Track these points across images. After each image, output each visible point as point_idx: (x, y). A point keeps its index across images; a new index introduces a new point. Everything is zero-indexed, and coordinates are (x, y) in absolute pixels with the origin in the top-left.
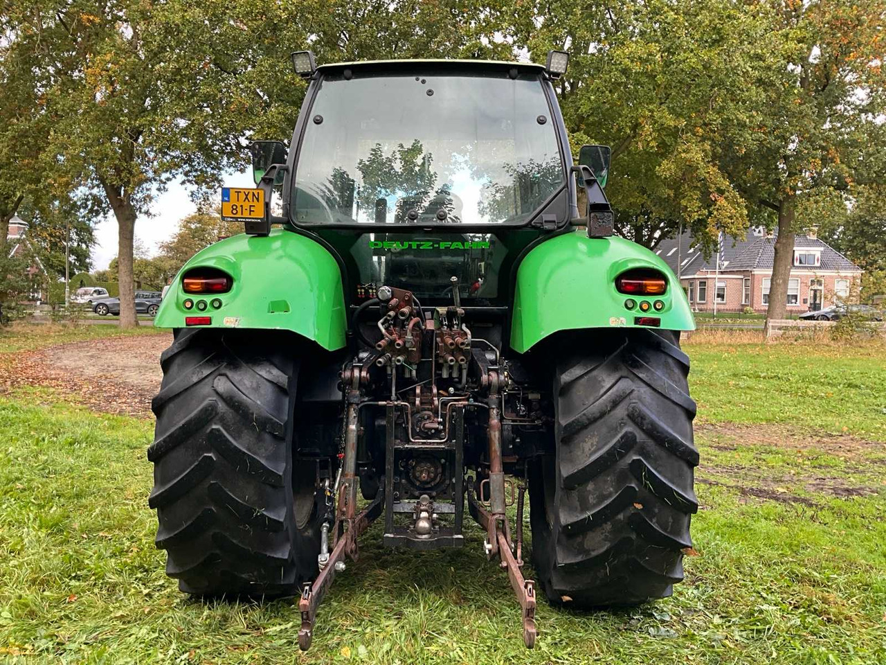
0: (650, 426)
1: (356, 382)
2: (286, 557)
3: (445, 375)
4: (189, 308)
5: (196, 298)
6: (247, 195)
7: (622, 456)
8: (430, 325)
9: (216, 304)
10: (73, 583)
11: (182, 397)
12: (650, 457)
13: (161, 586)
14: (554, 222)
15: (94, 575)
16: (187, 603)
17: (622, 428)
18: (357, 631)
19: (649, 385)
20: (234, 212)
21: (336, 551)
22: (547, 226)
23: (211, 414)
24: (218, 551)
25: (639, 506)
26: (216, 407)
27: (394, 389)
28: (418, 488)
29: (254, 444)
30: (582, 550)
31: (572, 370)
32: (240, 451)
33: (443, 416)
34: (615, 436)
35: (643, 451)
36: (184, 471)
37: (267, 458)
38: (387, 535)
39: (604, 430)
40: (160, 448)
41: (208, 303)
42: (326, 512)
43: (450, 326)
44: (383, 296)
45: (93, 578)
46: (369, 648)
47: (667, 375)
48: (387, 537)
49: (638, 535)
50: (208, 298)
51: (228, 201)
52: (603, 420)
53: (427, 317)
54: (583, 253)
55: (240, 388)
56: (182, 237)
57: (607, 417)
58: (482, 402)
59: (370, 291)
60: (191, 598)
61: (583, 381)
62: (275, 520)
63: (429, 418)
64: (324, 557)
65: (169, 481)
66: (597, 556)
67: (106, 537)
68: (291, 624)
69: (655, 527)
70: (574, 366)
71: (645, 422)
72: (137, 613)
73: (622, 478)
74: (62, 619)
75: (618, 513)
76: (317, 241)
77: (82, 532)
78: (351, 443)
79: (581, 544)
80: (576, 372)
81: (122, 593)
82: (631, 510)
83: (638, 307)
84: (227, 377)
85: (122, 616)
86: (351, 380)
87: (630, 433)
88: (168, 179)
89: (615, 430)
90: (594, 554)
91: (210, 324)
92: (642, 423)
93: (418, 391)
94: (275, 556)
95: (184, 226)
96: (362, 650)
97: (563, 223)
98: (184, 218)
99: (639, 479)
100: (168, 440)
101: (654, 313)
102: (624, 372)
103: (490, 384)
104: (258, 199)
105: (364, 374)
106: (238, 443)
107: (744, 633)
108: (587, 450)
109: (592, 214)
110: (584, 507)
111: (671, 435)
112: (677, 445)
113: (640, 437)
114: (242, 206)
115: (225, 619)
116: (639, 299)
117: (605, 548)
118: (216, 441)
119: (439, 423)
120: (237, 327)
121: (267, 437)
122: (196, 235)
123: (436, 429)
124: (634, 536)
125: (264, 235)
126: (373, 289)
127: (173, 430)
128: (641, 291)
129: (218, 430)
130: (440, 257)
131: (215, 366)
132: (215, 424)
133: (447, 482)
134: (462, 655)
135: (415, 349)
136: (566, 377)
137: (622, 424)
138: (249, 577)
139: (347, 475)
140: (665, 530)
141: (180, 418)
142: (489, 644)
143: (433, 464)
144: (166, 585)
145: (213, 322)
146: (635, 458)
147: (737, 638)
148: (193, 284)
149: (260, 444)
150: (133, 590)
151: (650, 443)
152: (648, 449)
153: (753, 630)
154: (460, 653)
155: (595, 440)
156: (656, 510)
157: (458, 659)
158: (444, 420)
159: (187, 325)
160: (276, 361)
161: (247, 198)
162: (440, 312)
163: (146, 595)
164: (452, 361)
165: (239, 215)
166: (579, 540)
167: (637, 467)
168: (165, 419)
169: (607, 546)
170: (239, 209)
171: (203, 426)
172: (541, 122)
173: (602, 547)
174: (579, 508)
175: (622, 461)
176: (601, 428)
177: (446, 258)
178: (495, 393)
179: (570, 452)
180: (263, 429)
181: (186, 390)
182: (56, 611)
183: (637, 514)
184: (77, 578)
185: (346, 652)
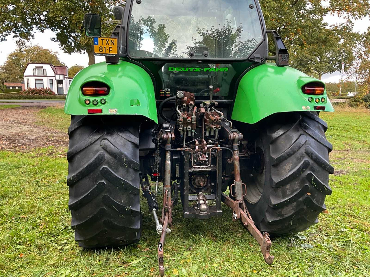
0: (315, 157)
1: (170, 140)
2: (139, 228)
3: (208, 134)
4: (88, 104)
5: (92, 99)
6: (107, 42)
7: (303, 171)
8: (203, 110)
9: (103, 102)
10: (18, 247)
11: (84, 152)
12: (315, 171)
13: (65, 243)
14: (260, 58)
15: (28, 241)
16: (82, 252)
17: (303, 158)
18: (174, 260)
19: (313, 138)
20: (101, 50)
21: (166, 224)
22: (257, 61)
23: (102, 160)
24: (106, 229)
25: (309, 194)
26: (104, 156)
27: (184, 142)
28: (195, 189)
29: (125, 174)
30: (280, 215)
31: (278, 131)
32: (119, 178)
33: (208, 154)
34: (300, 162)
35: (312, 169)
36: (88, 191)
37: (132, 181)
38: (186, 213)
39: (295, 160)
40: (75, 179)
41: (99, 101)
42: (154, 203)
43: (211, 110)
44: (180, 96)
45: (28, 243)
46: (187, 269)
47: (320, 133)
48: (186, 214)
49: (307, 207)
50: (99, 99)
51: (98, 45)
52: (294, 155)
53: (201, 106)
54: (271, 73)
55: (116, 146)
56: (9, 63)
57: (296, 153)
58: (225, 147)
59: (167, 93)
60: (84, 249)
61: (283, 137)
62: (136, 211)
63: (201, 155)
64: (159, 227)
65: (80, 196)
66: (287, 217)
67: (25, 218)
68: (141, 259)
69: (315, 202)
70: (278, 130)
71: (313, 155)
72: (60, 261)
73: (303, 181)
74: (19, 268)
75: (300, 198)
76: (142, 67)
77: (11, 216)
78: (168, 170)
79: (281, 212)
80: (280, 132)
81: (47, 250)
82: (306, 196)
83: (315, 101)
84: (108, 140)
85: (54, 264)
86: (167, 139)
87: (307, 161)
88: (7, 35)
89: (299, 160)
90: (286, 216)
91: (102, 113)
92: (312, 156)
93: (197, 143)
94: (134, 228)
95: (9, 58)
96: (184, 270)
97: (263, 59)
98: (9, 54)
99: (310, 182)
100: (79, 174)
101: (321, 104)
102: (301, 132)
103: (234, 139)
104: (114, 44)
105: (173, 136)
106: (117, 174)
107: (339, 243)
108: (287, 169)
109: (280, 55)
110: (284, 196)
111: (324, 160)
112: (326, 165)
113: (311, 162)
114: (105, 47)
115: (108, 259)
116: (314, 97)
117: (291, 214)
118: (105, 174)
119: (206, 158)
120: (116, 114)
121: (131, 170)
122: (15, 62)
123: (205, 161)
124: (305, 207)
125: (116, 63)
126: (168, 92)
127: (81, 169)
128: (313, 93)
129: (106, 168)
130: (197, 75)
131: (100, 134)
132: (104, 165)
133: (209, 185)
134: (230, 268)
135: (195, 122)
136: (275, 135)
137: (302, 157)
138: (120, 239)
139: (167, 186)
140: (318, 203)
141: (85, 163)
142: (240, 261)
143: (203, 177)
144: (68, 242)
145: (103, 112)
146: (309, 172)
147: (337, 245)
148: (88, 90)
149: (129, 174)
150: (52, 248)
151: (315, 165)
152: (314, 168)
153: (344, 241)
154: (229, 266)
155: (291, 165)
156: (316, 195)
157: (229, 270)
158: (209, 156)
159: (89, 113)
160: (131, 130)
161: (107, 43)
162: (207, 104)
163: (60, 250)
164: (215, 128)
165: (103, 52)
166: (280, 210)
167: (310, 176)
168: (75, 163)
169: (293, 212)
170: (104, 49)
171: (98, 167)
172: (251, 7)
173: (290, 213)
174: (282, 196)
175: (303, 174)
176: (293, 159)
177: (200, 76)
178: (237, 143)
179: (278, 171)
180: (129, 166)
181: (86, 148)
182: (14, 263)
183: (308, 197)
184: (20, 244)
185: (175, 272)
